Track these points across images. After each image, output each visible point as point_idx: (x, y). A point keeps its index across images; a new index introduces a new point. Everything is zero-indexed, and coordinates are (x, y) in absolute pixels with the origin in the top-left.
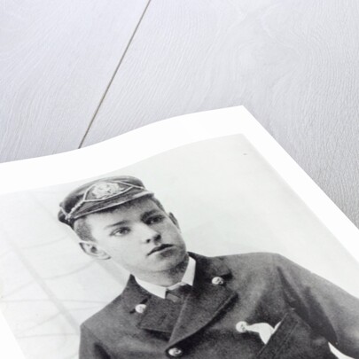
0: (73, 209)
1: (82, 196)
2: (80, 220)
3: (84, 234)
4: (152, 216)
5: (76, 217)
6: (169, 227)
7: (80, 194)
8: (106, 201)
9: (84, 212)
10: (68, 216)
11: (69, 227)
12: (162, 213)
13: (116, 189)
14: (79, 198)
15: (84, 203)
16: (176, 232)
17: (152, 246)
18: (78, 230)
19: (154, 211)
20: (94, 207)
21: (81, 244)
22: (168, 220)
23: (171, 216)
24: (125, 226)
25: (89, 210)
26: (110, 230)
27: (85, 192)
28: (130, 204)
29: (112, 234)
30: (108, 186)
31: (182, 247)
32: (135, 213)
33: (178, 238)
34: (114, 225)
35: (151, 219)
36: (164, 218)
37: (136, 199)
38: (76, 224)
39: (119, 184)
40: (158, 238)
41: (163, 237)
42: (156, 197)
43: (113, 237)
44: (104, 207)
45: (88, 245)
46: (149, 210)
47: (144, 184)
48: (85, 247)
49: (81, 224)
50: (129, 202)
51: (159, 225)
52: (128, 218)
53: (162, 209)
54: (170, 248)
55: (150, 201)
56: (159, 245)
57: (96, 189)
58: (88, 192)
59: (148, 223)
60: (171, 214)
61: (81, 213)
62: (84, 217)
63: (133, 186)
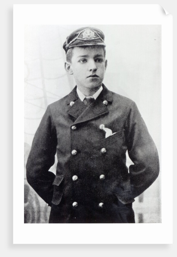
0: (71, 42)
1: (77, 35)
2: (71, 49)
3: (69, 58)
4: (99, 57)
5: (70, 47)
6: (102, 67)
7: (77, 33)
8: (85, 41)
9: (74, 45)
10: (67, 46)
11: (65, 52)
12: (103, 58)
13: (92, 36)
14: (76, 35)
15: (77, 39)
16: (103, 71)
17: (91, 73)
18: (68, 55)
19: (101, 56)
20: (80, 43)
21: (65, 63)
22: (104, 63)
23: (106, 62)
24: (86, 58)
25: (77, 44)
26: (80, 58)
27: (79, 33)
28: (93, 47)
29: (79, 61)
30: (90, 33)
31: (102, 80)
32: (93, 53)
33: (103, 75)
34: (82, 56)
35: (98, 59)
36: (103, 61)
37: (97, 45)
38: (69, 51)
39: (95, 33)
40: (95, 70)
41: (97, 71)
42: (106, 48)
43: (79, 63)
44: (83, 45)
45: (68, 65)
46: (100, 54)
47: (105, 39)
48: (67, 65)
49: (70, 51)
50: (94, 46)
51: (99, 64)
52: (89, 55)
53: (105, 56)
54: (97, 78)
55: (102, 49)
56: (94, 74)
57: (85, 32)
58: (81, 33)
59: (95, 61)
60: (107, 61)
61: (73, 45)
62: (73, 48)
63: (100, 37)
